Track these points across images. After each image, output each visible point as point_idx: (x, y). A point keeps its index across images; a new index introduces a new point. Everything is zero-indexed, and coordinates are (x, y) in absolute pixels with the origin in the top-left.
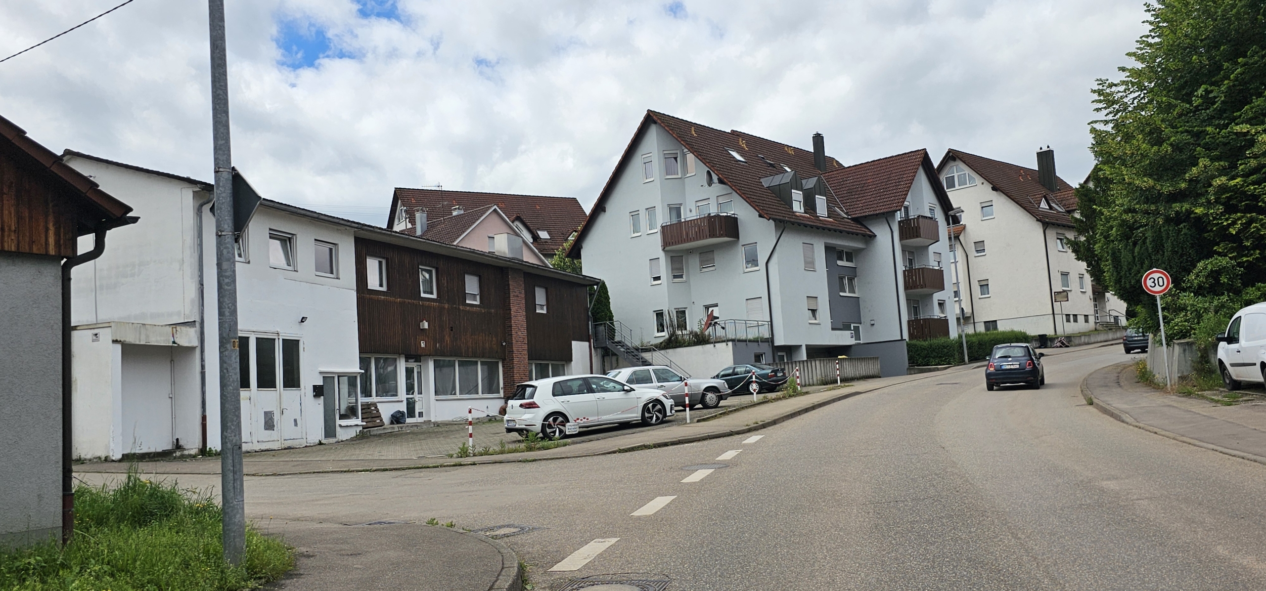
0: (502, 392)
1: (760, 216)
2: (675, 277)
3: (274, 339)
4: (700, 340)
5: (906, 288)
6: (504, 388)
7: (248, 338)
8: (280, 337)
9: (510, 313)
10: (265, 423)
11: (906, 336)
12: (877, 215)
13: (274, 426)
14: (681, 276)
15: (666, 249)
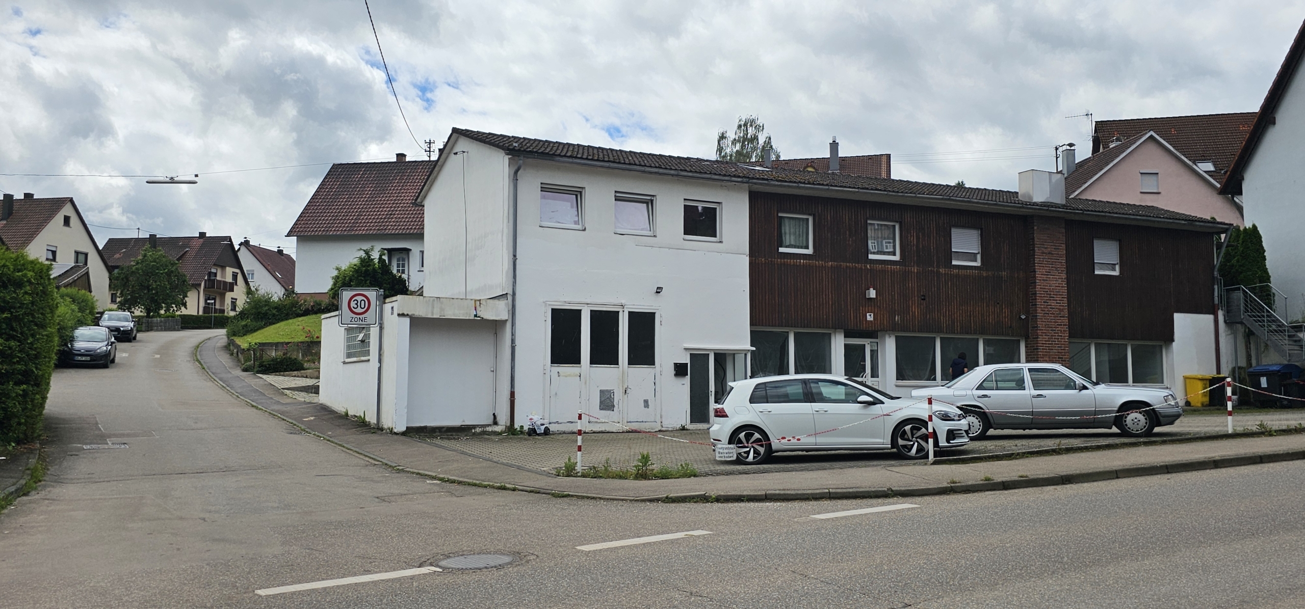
3: (618, 312)
7: (580, 311)
8: (625, 309)
10: (601, 402)
13: (614, 406)
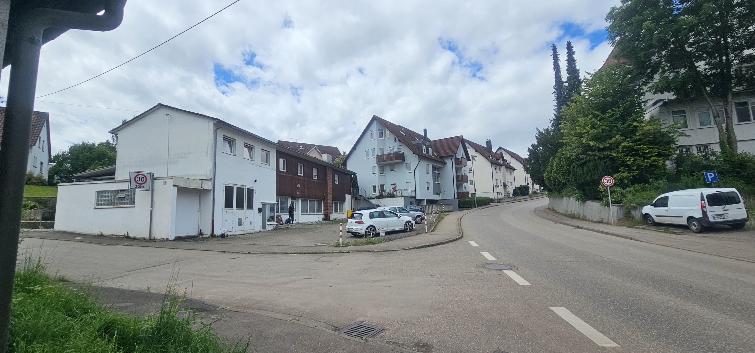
0: (323, 212)
1: (414, 153)
2: (381, 173)
3: (244, 188)
4: (391, 196)
5: (456, 181)
6: (324, 211)
7: (233, 187)
8: (246, 187)
9: (327, 183)
10: (239, 223)
11: (456, 197)
12: (447, 156)
13: (242, 224)
14: (383, 173)
15: (378, 163)
